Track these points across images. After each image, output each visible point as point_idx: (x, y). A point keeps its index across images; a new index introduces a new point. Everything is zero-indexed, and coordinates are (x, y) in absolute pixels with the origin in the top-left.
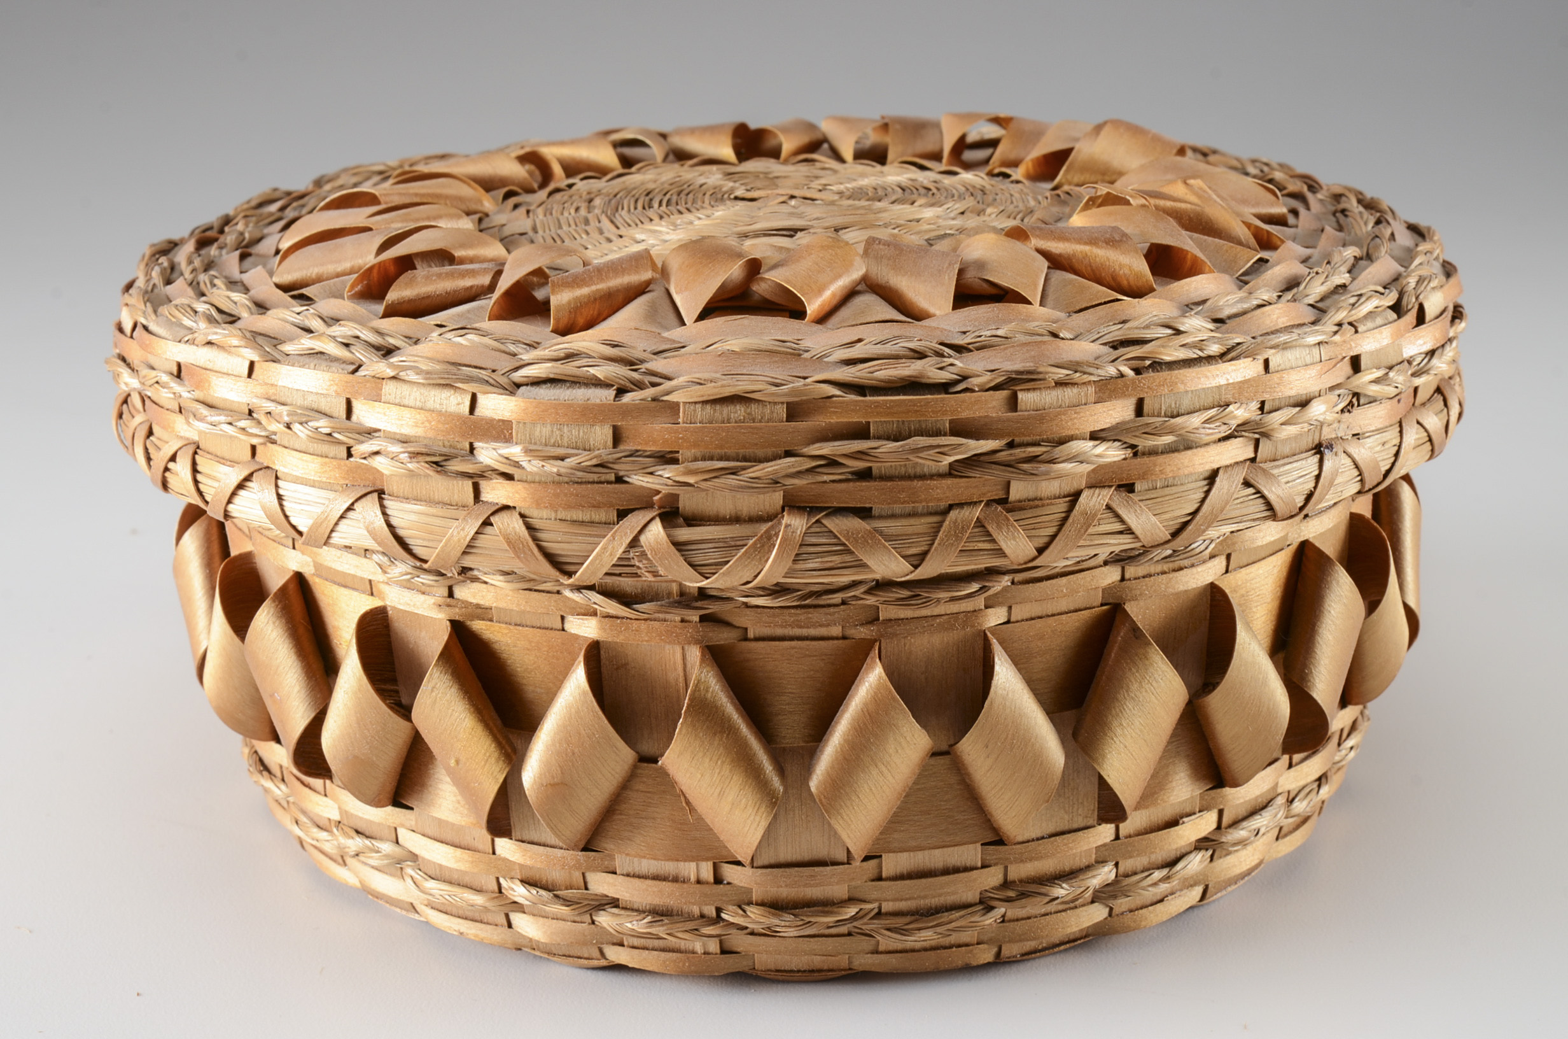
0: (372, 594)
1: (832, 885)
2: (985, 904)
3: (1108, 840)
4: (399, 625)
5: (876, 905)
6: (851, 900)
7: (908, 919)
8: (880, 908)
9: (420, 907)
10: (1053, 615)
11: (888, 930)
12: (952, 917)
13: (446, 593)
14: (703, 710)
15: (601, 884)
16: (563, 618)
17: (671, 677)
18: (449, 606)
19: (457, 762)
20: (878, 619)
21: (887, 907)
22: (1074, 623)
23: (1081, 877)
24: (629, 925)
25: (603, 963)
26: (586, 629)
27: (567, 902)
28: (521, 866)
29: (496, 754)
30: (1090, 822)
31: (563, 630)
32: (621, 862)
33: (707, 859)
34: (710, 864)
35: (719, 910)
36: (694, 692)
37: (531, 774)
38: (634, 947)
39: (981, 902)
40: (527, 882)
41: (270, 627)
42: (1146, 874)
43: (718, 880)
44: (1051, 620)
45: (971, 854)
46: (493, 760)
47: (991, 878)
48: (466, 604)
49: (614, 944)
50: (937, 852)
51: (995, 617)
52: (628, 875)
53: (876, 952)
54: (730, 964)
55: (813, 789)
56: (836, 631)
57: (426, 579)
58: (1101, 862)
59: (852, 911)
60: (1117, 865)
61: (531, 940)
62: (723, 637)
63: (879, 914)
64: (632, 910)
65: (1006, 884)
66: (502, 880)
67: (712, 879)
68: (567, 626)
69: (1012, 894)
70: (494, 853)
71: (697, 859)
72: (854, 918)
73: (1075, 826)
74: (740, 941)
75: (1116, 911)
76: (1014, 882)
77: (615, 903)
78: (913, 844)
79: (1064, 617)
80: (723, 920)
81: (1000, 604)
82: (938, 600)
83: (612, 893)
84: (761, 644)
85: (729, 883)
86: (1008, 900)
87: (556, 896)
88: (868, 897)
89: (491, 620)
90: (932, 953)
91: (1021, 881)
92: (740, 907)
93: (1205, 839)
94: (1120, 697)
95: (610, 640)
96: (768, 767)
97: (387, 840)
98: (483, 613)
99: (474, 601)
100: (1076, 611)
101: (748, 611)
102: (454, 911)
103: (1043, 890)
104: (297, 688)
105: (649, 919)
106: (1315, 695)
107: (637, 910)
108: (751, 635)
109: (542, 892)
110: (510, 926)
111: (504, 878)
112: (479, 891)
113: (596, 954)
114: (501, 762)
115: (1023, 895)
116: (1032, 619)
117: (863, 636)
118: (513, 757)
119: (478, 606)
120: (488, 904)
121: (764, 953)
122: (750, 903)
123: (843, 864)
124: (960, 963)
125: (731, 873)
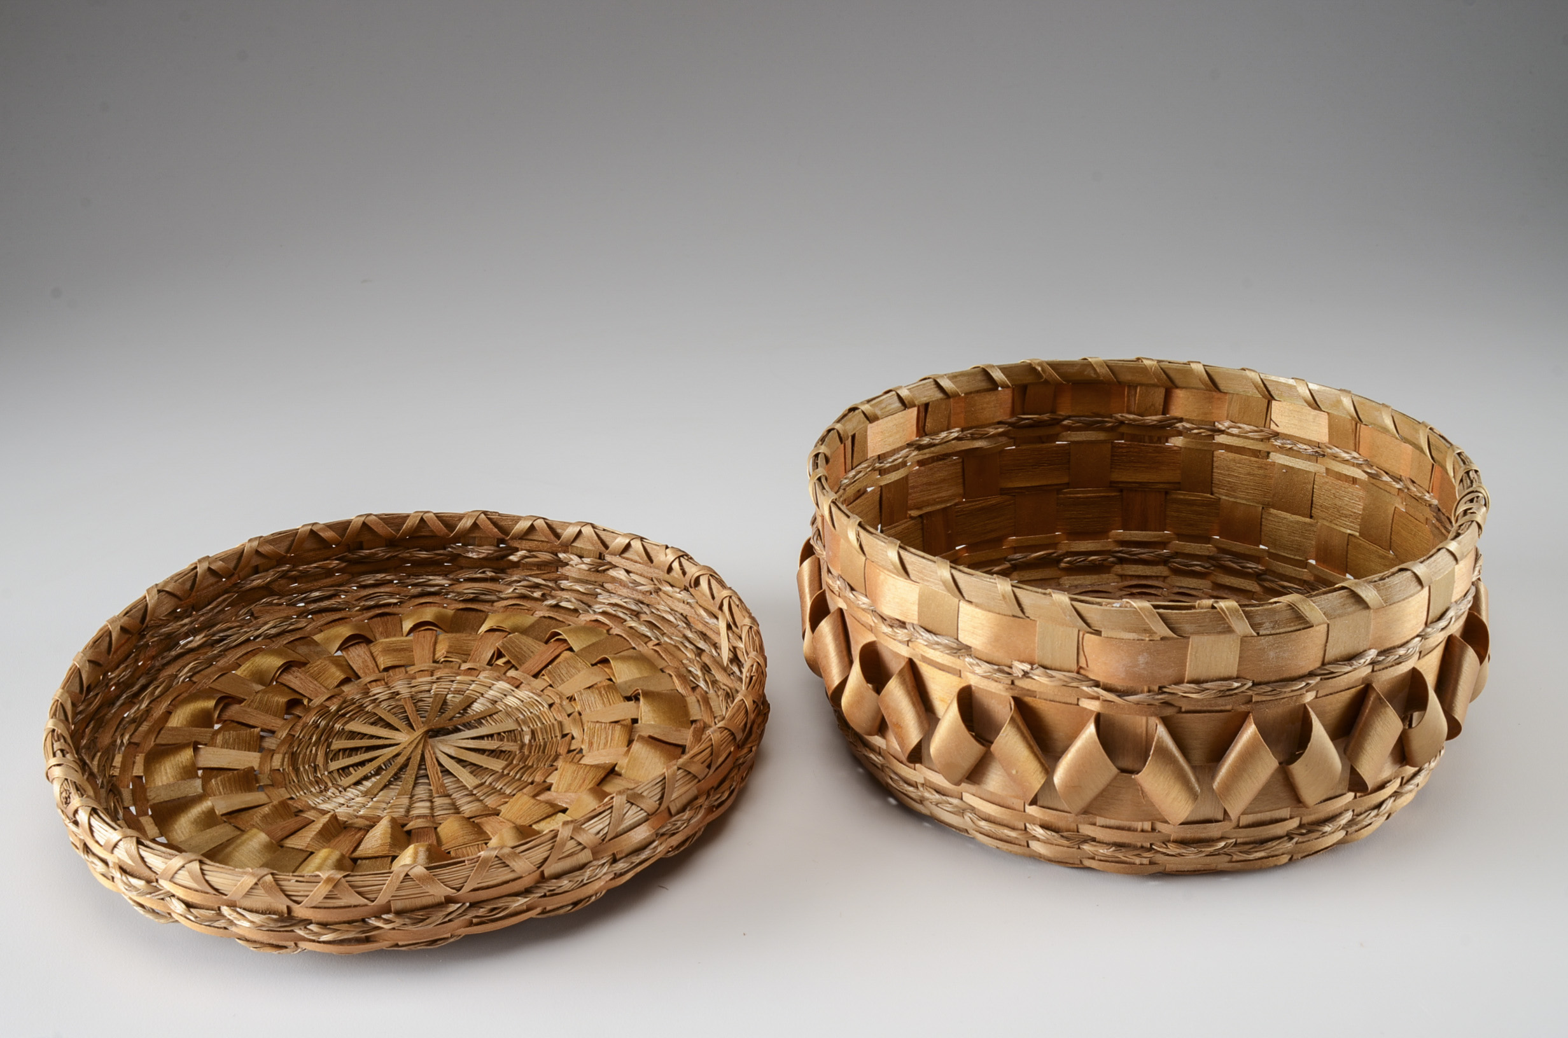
0: (960, 676)
1: (1213, 830)
2: (1289, 836)
3: (1351, 799)
4: (978, 695)
5: (1234, 840)
6: (1222, 838)
7: (1252, 846)
8: (1236, 841)
9: (971, 831)
10: (1337, 692)
11: (1240, 852)
12: (1274, 844)
13: (1010, 683)
14: (1162, 751)
15: (1087, 830)
16: (1078, 699)
17: (1139, 731)
18: (1011, 689)
19: (1017, 772)
20: (1251, 701)
21: (1239, 841)
22: (1347, 695)
23: (1338, 820)
24: (1101, 851)
25: (1081, 866)
26: (1093, 706)
27: (1067, 839)
28: (1041, 819)
29: (1040, 769)
30: (1344, 791)
31: (1078, 705)
32: (1100, 820)
33: (1149, 820)
34: (1150, 823)
35: (1151, 845)
36: (1157, 743)
37: (1059, 777)
38: (1101, 860)
39: (1287, 835)
40: (1043, 827)
41: (897, 689)
42: (1367, 813)
43: (1153, 829)
44: (1337, 695)
45: (1285, 812)
46: (1038, 773)
47: (1294, 824)
48: (1023, 689)
49: (1089, 858)
50: (1268, 813)
51: (1309, 697)
52: (1103, 826)
53: (1231, 861)
54: (1154, 869)
55: (1214, 787)
56: (1229, 707)
57: (999, 675)
58: (1347, 810)
59: (1222, 844)
60: (1353, 811)
61: (1040, 854)
62: (1169, 712)
63: (1236, 844)
64: (1103, 843)
65: (1301, 826)
66: (1028, 825)
67: (1150, 829)
68: (1080, 703)
69: (1304, 831)
70: (1024, 811)
71: (1142, 820)
72: (1223, 847)
73: (1337, 794)
74: (1159, 858)
75: (1350, 832)
76: (1304, 825)
77: (1094, 840)
78: (1257, 810)
79: (1343, 693)
80: (1154, 849)
81: (1313, 690)
82: (1285, 692)
83: (1093, 835)
84: (1189, 715)
85: (1159, 832)
86: (1302, 834)
87: (1062, 836)
88: (1231, 837)
89: (1035, 697)
90: (1259, 861)
91: (1308, 824)
92: (1164, 843)
93: (1395, 792)
94: (1371, 734)
95: (1107, 712)
96: (1193, 779)
97: (956, 798)
98: (1032, 694)
99: (1027, 688)
100: (1349, 689)
101: (1184, 699)
102: (994, 836)
103: (1320, 828)
104: (913, 722)
105: (1113, 848)
106: (1457, 717)
107: (1106, 843)
108: (1183, 710)
109: (1053, 834)
110: (1028, 846)
111: (1030, 824)
112: (1013, 829)
113: (1079, 862)
114: (1043, 774)
115: (1309, 832)
116: (1327, 695)
117: (1243, 710)
118: (1049, 771)
119: (1028, 690)
120: (1018, 837)
121: (1172, 864)
122: (1169, 841)
123: (1220, 821)
124: (1272, 865)
125: (1160, 826)
